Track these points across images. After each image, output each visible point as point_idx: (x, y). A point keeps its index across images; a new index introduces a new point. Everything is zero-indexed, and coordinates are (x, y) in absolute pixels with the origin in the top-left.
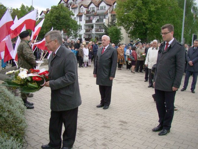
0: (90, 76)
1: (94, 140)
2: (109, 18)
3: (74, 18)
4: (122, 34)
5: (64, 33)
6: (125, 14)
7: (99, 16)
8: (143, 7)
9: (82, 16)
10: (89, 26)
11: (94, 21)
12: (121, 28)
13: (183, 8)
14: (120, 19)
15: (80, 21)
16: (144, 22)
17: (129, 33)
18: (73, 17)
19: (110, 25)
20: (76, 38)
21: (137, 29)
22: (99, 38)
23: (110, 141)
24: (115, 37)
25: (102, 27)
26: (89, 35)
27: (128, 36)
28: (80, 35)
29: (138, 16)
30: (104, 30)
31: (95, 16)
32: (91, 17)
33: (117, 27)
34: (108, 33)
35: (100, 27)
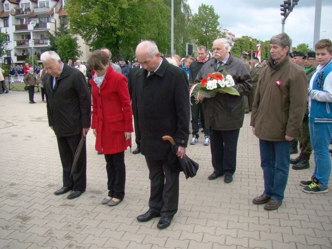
0: (32, 121)
1: (50, 232)
2: (56, 21)
4: (80, 47)
6: (82, 14)
7: (39, 18)
8: (110, 3)
9: (8, 17)
10: (23, 36)
11: (31, 27)
12: (78, 37)
13: (171, 6)
14: (75, 22)
15: (5, 27)
16: (113, 27)
17: (91, 45)
19: (59, 33)
21: (103, 38)
23: (78, 228)
24: (69, 52)
25: (45, 36)
26: (24, 51)
27: (90, 49)
28: (8, 51)
29: (103, 19)
30: (49, 41)
31: (32, 17)
32: (25, 20)
33: (70, 36)
34: (56, 46)
35: (42, 36)
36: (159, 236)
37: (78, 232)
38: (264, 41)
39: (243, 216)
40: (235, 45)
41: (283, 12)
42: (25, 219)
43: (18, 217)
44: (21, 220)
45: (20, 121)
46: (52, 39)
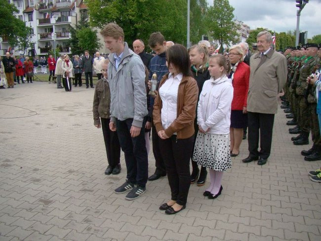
0: (54, 110)
1: (70, 216)
2: (77, 15)
3: (19, 16)
4: (99, 39)
5: (4, 40)
6: (102, 7)
7: (61, 12)
9: (32, 12)
10: (46, 29)
11: (53, 21)
12: (97, 30)
14: (95, 15)
15: (29, 21)
16: (131, 20)
18: (17, 15)
19: (79, 26)
20: (25, 49)
22: (63, 46)
23: (96, 212)
24: (89, 44)
25: (67, 29)
26: (47, 43)
28: (32, 44)
29: (122, 12)
30: (70, 34)
31: (54, 11)
32: (47, 14)
33: (90, 29)
34: (77, 39)
35: (63, 29)
36: (174, 222)
37: (96, 216)
38: (279, 33)
39: (256, 204)
40: (250, 37)
41: (298, 4)
42: (47, 202)
43: (41, 201)
44: (43, 204)
45: (43, 110)
46: (73, 32)
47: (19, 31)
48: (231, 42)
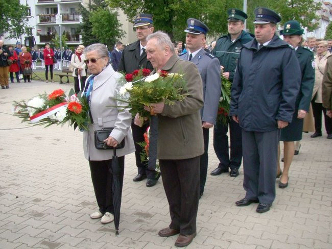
4: (121, 25)
10: (48, 9)
12: (118, 11)
19: (94, 6)
20: (19, 36)
22: (70, 34)
24: (107, 32)
25: (77, 9)
26: (49, 29)
28: (28, 29)
30: (81, 17)
33: (108, 10)
34: (91, 23)
35: (72, 9)
43: (44, 243)
44: (48, 247)
46: (85, 14)
47: (10, 11)
48: (306, 28)
